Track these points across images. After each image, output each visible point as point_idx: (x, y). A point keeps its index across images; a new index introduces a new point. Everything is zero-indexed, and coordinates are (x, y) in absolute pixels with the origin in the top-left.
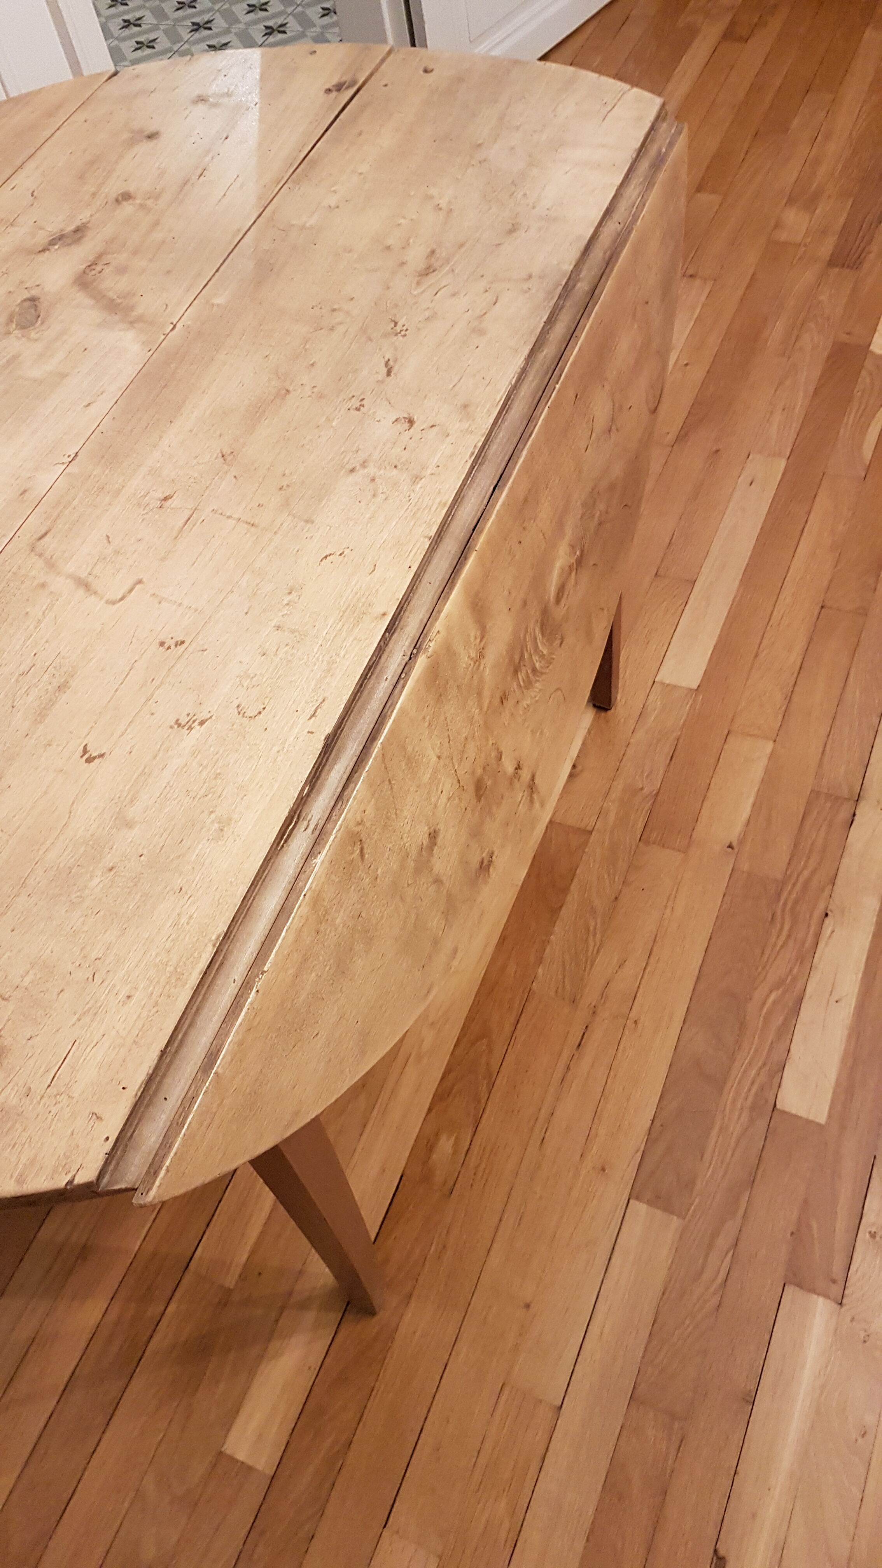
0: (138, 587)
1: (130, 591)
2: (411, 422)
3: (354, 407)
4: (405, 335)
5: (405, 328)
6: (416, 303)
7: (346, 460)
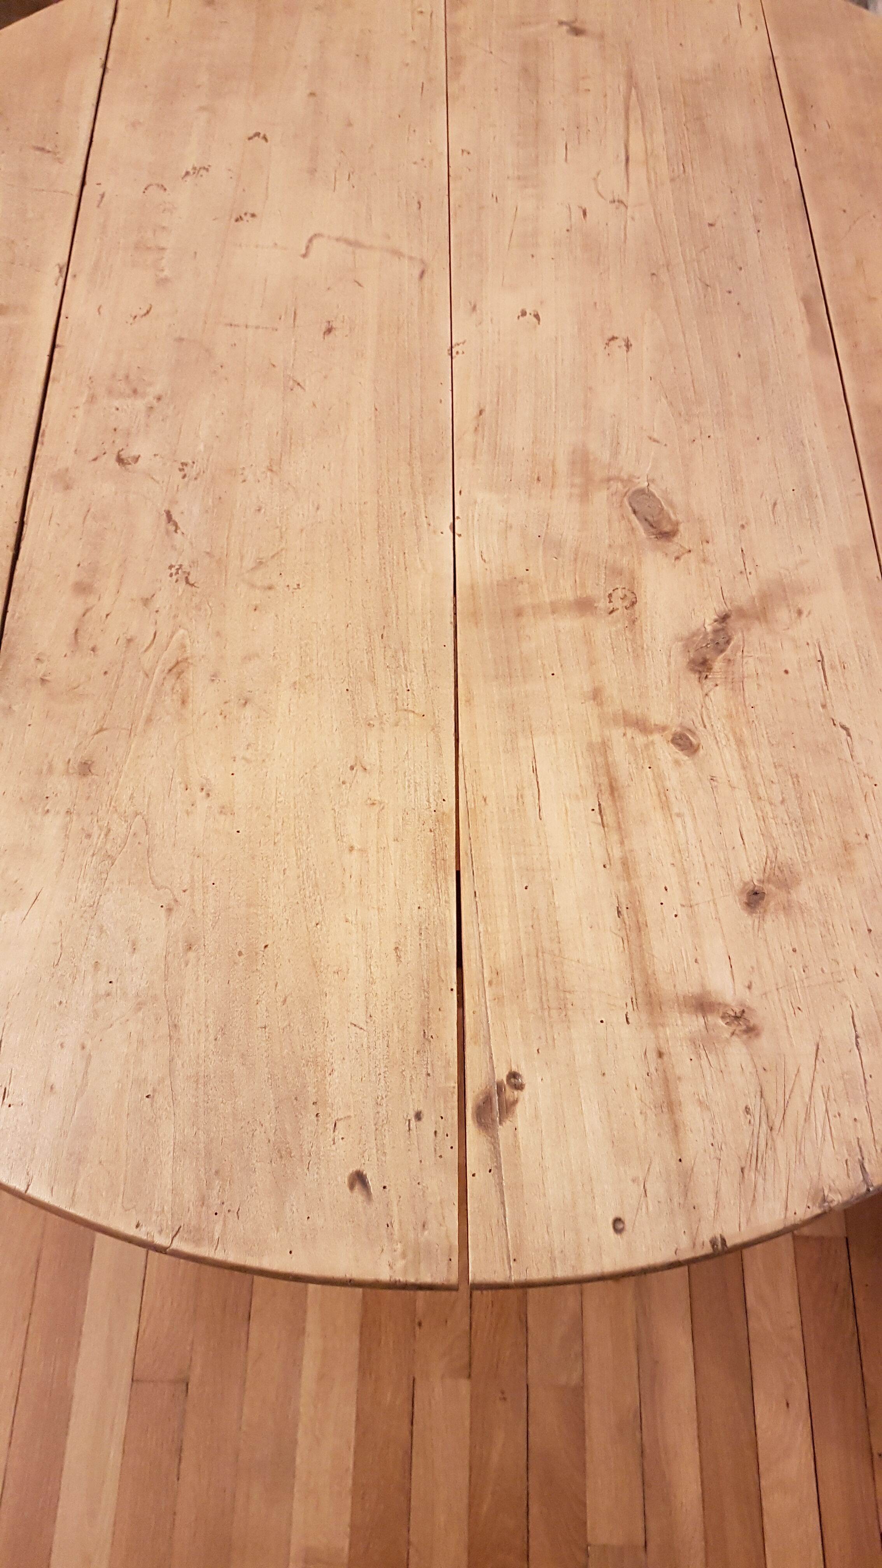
0: (303, 252)
1: (307, 248)
2: (120, 460)
3: (189, 467)
4: (171, 567)
5: (174, 577)
6: (176, 616)
7: (172, 407)
